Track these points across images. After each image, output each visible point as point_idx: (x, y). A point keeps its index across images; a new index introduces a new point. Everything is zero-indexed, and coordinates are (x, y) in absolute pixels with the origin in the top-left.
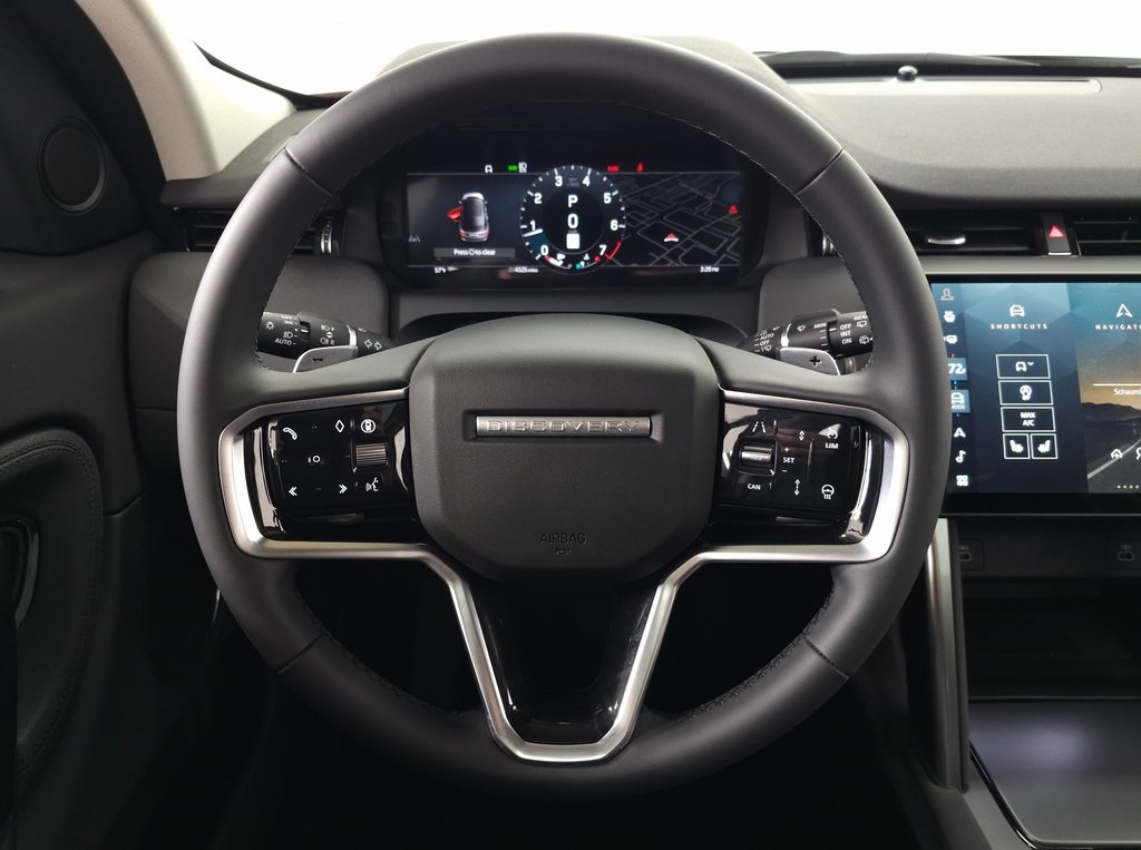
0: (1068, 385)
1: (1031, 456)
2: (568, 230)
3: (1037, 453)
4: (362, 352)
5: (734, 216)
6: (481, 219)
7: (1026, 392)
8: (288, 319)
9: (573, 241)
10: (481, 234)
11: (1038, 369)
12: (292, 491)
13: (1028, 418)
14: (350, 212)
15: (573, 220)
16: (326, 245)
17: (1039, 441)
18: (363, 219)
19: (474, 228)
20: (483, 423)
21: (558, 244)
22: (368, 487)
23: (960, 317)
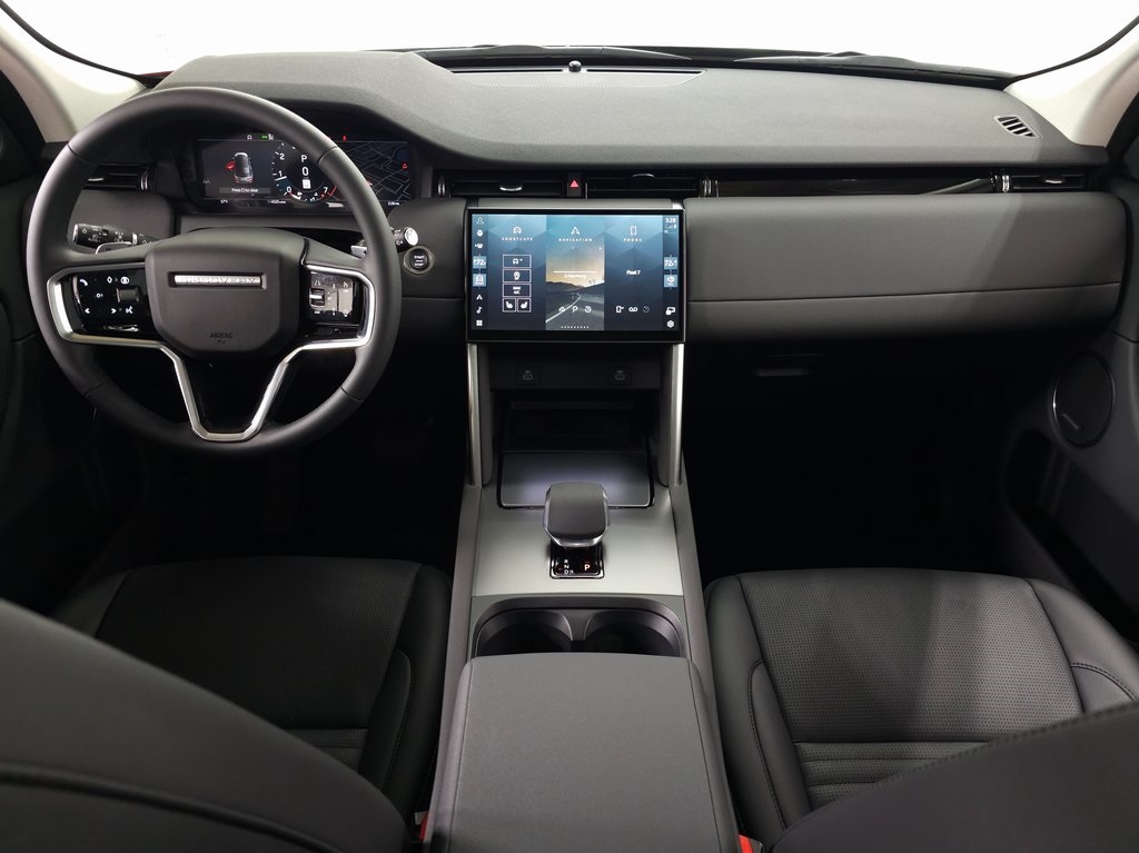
0: (540, 272)
1: (516, 310)
2: (303, 177)
3: (520, 309)
4: (139, 243)
5: (405, 170)
6: (247, 170)
7: (517, 275)
8: (95, 228)
9: (307, 184)
10: (249, 178)
11: (524, 263)
12: (87, 311)
13: (517, 289)
14: (160, 164)
15: (305, 171)
16: (144, 185)
17: (521, 302)
18: (168, 168)
19: (245, 175)
20: (179, 279)
21: (298, 186)
22: (127, 311)
23: (486, 234)
